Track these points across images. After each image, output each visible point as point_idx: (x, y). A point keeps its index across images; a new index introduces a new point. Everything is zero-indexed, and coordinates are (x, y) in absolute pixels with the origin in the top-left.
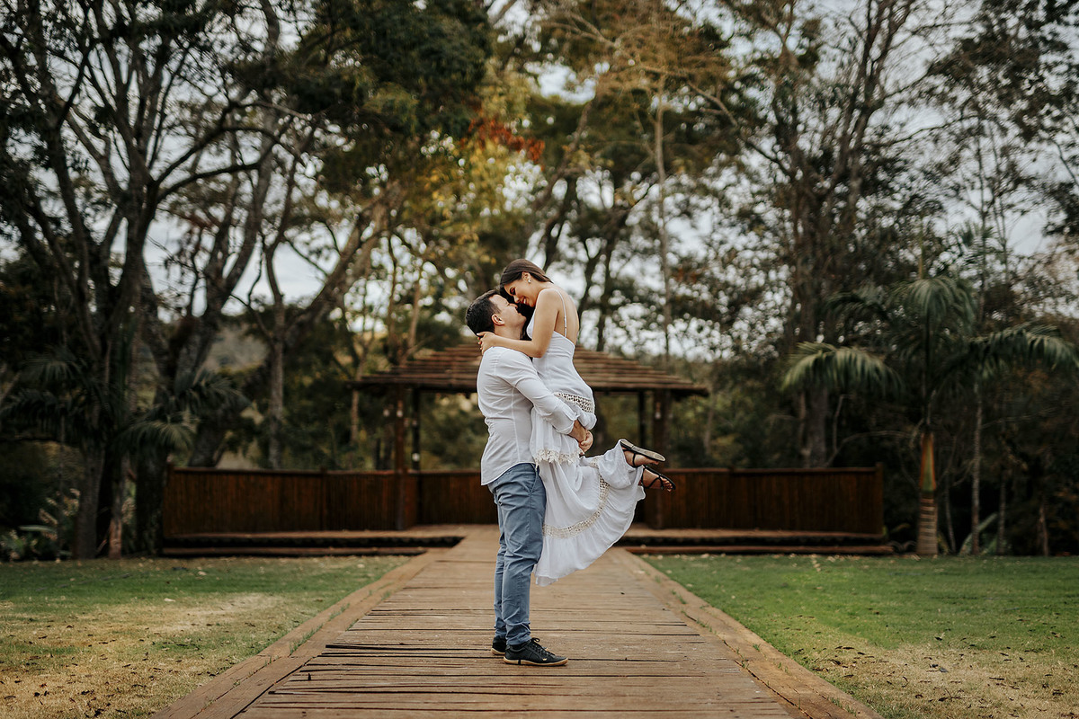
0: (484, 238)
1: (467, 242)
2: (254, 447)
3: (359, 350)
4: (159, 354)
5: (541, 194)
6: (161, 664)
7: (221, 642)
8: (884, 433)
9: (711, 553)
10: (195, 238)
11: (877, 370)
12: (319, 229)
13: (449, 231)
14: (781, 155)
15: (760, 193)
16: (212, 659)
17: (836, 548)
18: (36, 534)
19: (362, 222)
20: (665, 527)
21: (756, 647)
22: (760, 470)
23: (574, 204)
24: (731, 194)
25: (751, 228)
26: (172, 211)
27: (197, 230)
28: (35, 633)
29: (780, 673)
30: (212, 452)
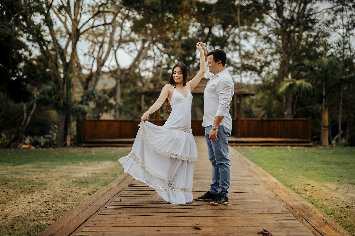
0: (183, 46)
1: (178, 47)
2: (113, 112)
3: (144, 81)
4: (82, 83)
5: (200, 32)
6: (74, 190)
7: (95, 181)
8: (310, 107)
9: (256, 146)
10: (93, 47)
11: (310, 87)
12: (132, 44)
13: (172, 44)
14: (278, 19)
15: (271, 31)
16: (91, 187)
17: (296, 144)
18: (49, 138)
19: (144, 41)
20: (241, 137)
21: (276, 183)
22: (271, 119)
23: (211, 35)
24: (261, 31)
25: (268, 42)
26: (87, 38)
27: (94, 44)
28: (35, 176)
29: (286, 195)
30: (99, 113)
